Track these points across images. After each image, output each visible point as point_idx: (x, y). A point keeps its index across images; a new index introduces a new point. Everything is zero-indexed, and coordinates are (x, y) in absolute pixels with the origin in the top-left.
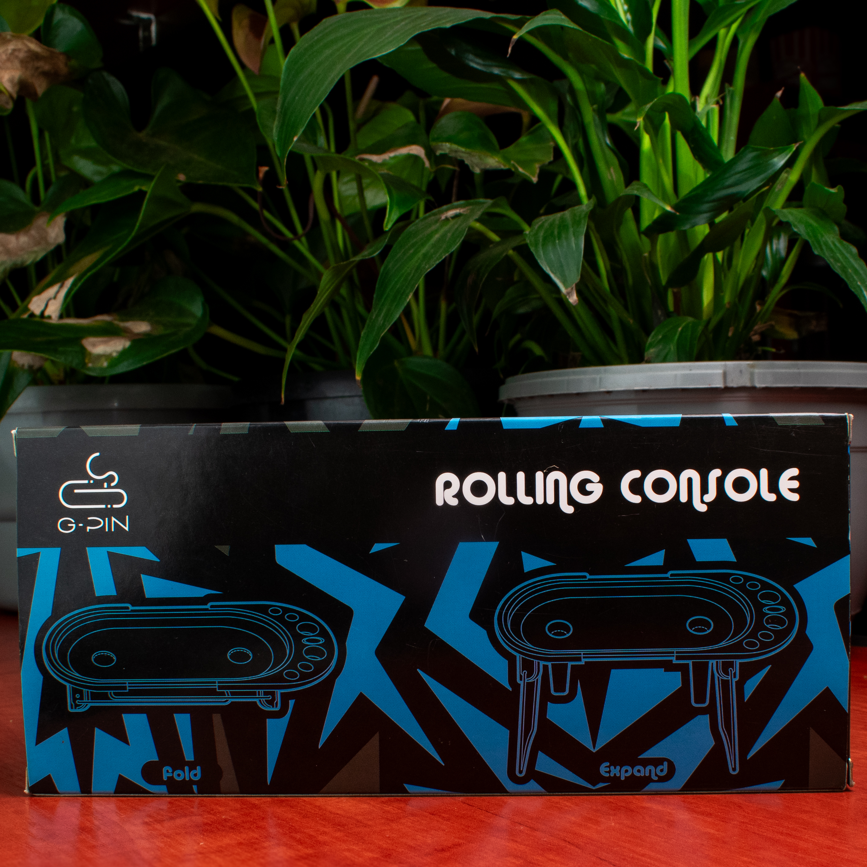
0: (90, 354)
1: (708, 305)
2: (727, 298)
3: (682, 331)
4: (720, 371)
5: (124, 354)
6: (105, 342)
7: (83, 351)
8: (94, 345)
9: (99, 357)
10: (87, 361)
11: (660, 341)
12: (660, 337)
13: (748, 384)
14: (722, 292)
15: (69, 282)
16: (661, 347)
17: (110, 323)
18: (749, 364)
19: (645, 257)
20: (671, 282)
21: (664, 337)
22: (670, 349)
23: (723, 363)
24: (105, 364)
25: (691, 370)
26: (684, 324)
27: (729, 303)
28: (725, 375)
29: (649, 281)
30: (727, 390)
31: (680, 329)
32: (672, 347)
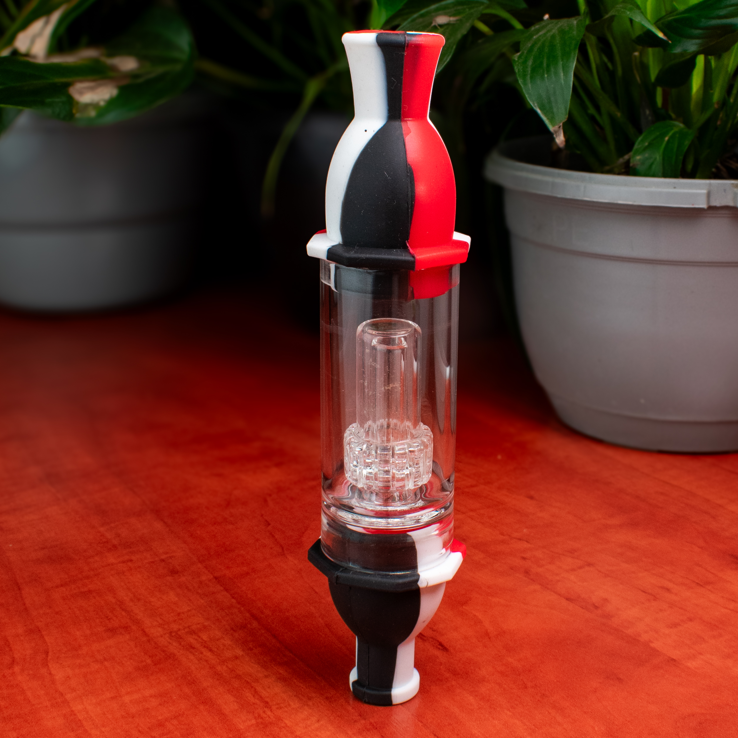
0: (78, 103)
1: (698, 91)
2: (717, 95)
3: (669, 140)
4: (705, 191)
5: (112, 103)
6: (92, 89)
7: (71, 101)
8: (81, 93)
9: (87, 106)
10: (74, 111)
11: (646, 148)
12: (646, 144)
13: (731, 204)
14: (712, 90)
15: (56, 17)
16: (647, 155)
17: (96, 61)
18: (733, 184)
19: (635, 56)
20: (660, 80)
21: (650, 144)
22: (656, 159)
23: (707, 181)
24: (93, 113)
25: (675, 188)
26: (670, 134)
27: (718, 103)
28: (709, 195)
29: (638, 79)
30: (711, 208)
31: (667, 139)
32: (658, 157)
